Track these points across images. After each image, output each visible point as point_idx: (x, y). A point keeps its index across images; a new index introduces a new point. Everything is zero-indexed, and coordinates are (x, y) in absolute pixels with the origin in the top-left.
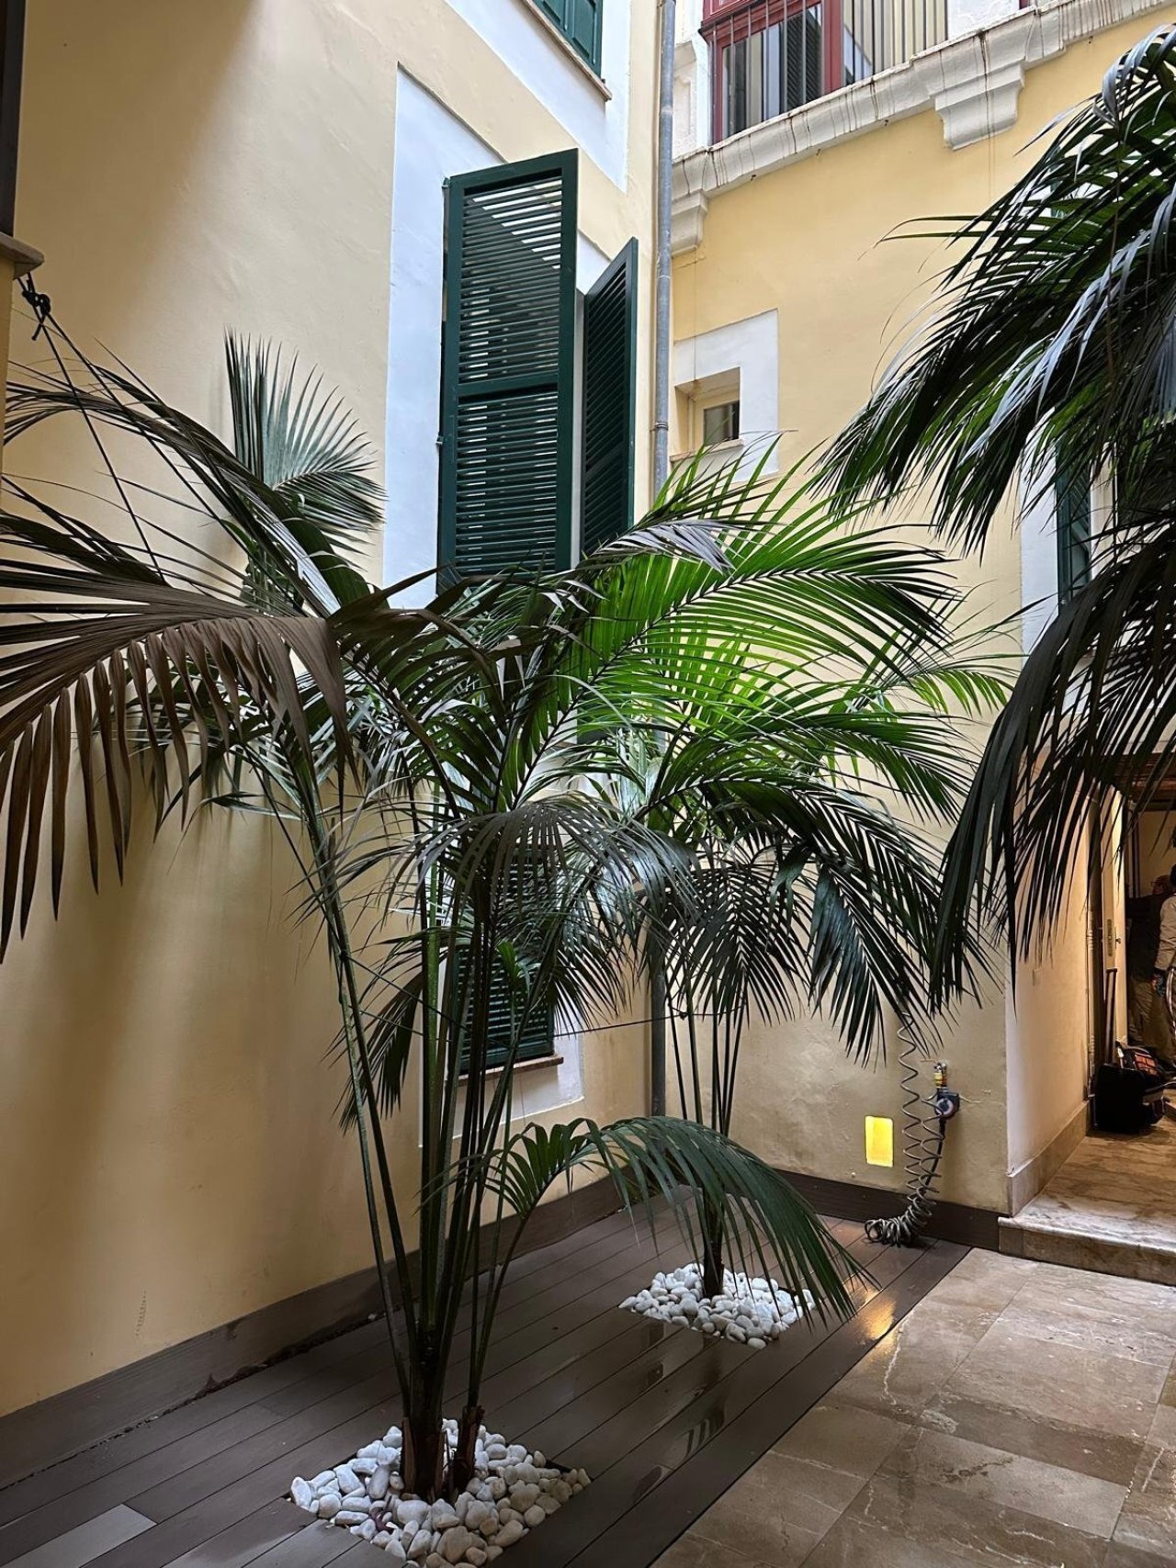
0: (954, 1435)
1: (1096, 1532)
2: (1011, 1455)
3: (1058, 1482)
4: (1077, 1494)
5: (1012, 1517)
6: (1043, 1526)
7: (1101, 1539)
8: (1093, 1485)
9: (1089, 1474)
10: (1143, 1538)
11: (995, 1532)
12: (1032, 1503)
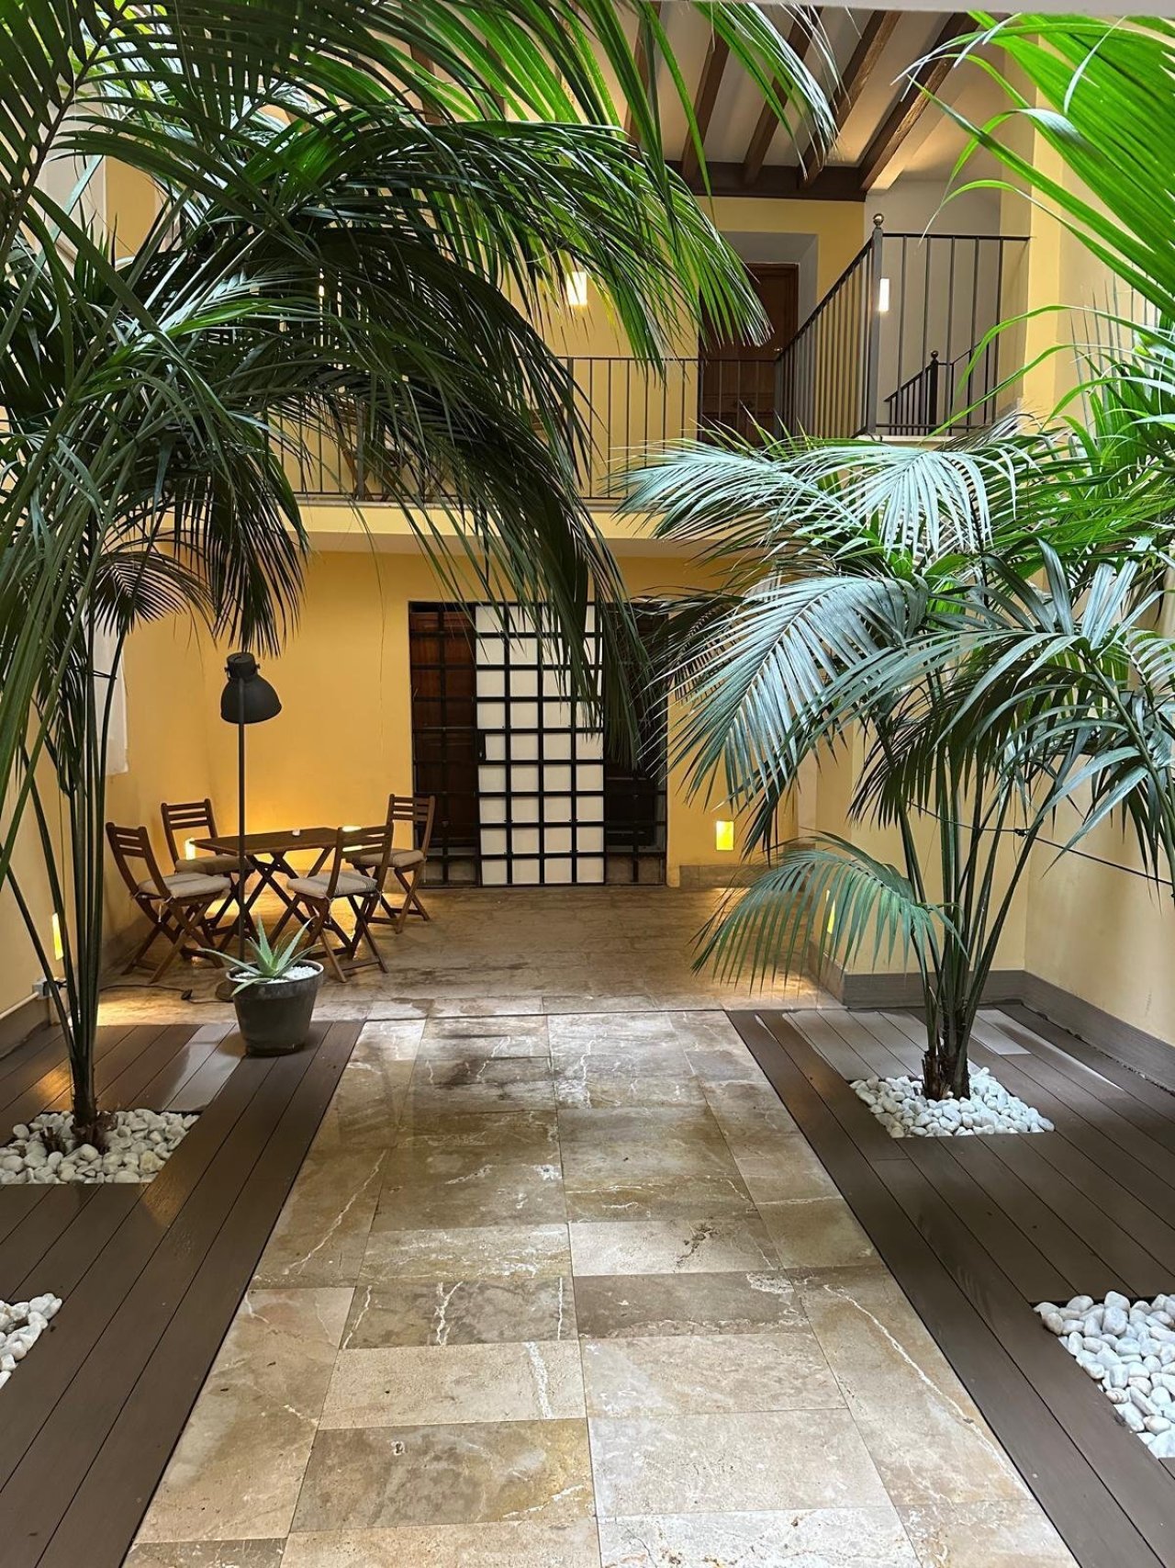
0: (745, 1272)
1: (579, 1224)
2: (683, 1271)
3: (629, 1259)
4: (609, 1252)
5: (640, 1215)
6: (616, 1216)
7: (574, 1221)
8: (600, 1268)
9: (609, 1277)
10: (547, 1234)
11: (643, 1200)
12: (636, 1231)
